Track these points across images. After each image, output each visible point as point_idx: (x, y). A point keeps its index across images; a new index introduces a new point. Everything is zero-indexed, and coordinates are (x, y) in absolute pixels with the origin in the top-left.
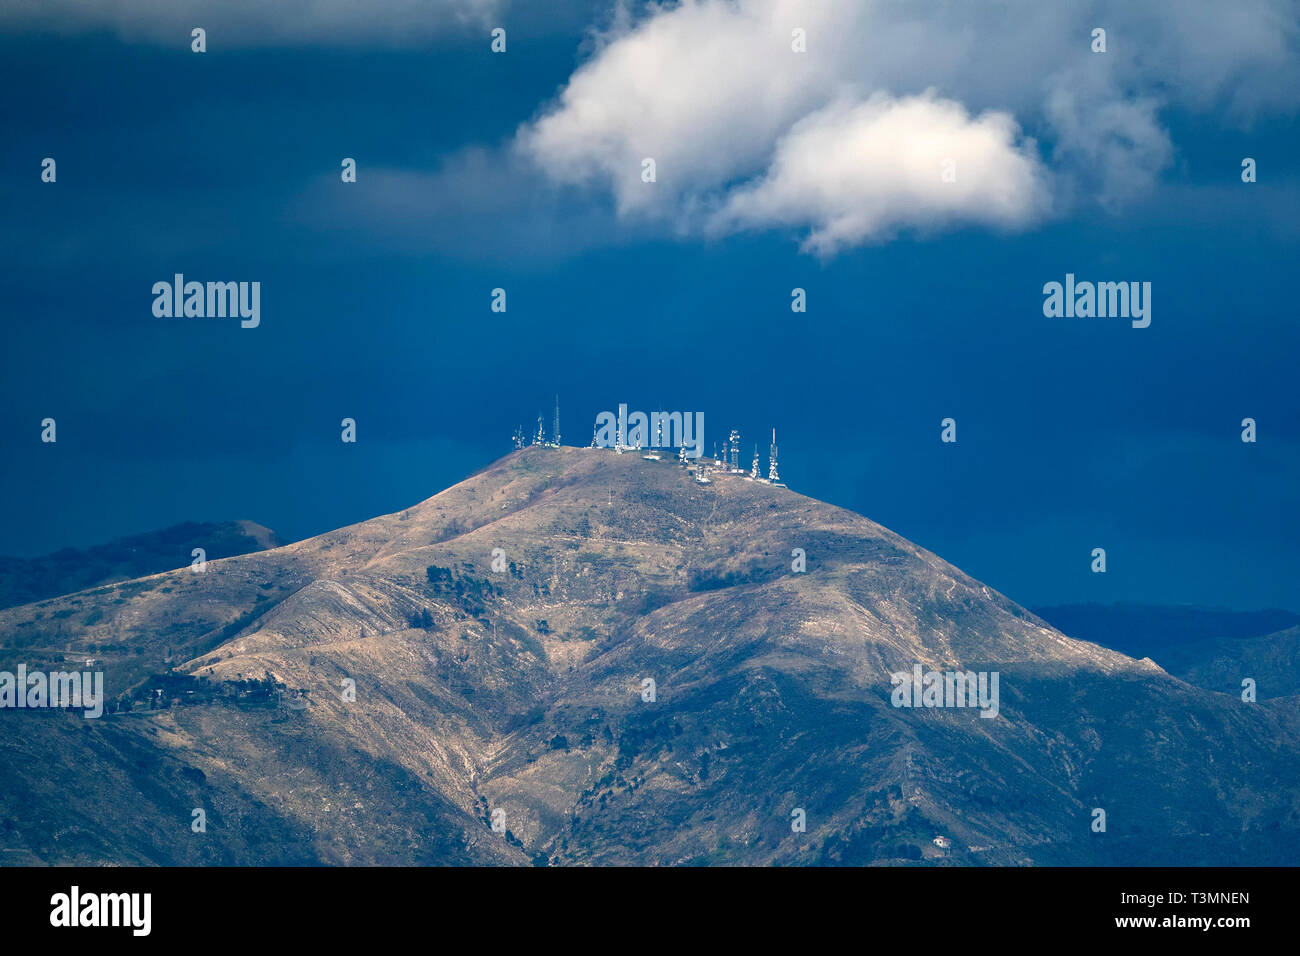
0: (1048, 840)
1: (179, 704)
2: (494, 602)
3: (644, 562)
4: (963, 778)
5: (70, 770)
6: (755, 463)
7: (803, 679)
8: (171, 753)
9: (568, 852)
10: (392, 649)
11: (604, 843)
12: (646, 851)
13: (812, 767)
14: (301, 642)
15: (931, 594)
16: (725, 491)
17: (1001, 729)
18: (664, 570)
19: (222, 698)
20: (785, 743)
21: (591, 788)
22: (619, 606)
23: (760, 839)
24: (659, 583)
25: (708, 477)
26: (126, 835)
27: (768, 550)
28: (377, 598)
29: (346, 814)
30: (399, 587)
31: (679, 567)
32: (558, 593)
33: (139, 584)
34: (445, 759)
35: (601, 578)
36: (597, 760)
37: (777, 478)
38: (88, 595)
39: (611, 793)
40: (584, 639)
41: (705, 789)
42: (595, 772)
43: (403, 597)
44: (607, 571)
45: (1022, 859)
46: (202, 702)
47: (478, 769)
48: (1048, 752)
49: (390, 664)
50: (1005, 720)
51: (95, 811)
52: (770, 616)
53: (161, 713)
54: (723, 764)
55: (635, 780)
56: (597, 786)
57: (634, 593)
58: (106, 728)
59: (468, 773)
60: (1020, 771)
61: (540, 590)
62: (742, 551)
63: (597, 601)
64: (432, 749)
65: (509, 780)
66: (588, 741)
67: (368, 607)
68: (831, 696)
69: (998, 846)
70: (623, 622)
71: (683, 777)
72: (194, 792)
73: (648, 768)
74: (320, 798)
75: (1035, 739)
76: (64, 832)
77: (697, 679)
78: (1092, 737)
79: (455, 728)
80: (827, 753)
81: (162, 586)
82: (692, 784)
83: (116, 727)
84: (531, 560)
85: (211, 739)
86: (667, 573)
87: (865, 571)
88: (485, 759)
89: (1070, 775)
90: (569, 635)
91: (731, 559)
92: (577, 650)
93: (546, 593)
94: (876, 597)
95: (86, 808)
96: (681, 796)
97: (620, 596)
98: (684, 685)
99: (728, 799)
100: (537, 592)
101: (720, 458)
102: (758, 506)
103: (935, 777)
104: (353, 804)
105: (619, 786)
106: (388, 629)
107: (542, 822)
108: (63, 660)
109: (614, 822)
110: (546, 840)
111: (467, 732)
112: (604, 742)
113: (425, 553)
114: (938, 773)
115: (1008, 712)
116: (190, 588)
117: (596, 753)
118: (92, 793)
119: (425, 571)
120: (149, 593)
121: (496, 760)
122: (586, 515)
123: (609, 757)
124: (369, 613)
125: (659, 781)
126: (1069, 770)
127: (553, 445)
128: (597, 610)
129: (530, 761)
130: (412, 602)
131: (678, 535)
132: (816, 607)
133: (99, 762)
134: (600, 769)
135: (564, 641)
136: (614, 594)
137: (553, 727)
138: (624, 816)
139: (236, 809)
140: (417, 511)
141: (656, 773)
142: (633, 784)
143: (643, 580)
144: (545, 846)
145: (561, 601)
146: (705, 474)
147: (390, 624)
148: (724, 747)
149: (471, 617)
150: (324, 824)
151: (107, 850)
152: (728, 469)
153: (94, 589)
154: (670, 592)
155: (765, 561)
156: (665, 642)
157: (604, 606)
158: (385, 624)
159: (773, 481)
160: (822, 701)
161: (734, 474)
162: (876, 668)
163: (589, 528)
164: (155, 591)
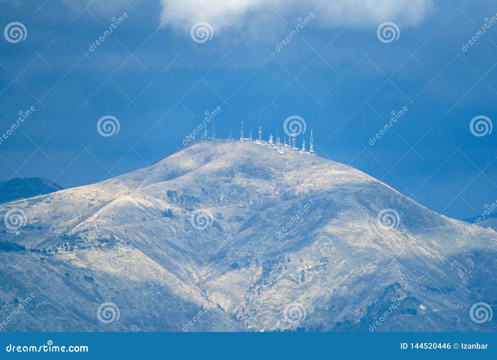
0: (462, 307)
1: (77, 249)
2: (197, 206)
3: (260, 188)
4: (422, 280)
5: (37, 277)
6: (304, 145)
7: (342, 237)
8: (77, 270)
9: (245, 313)
10: (157, 226)
11: (261, 309)
12: (280, 313)
13: (352, 275)
14: (119, 223)
15: (392, 200)
16: (291, 157)
17: (430, 259)
18: (268, 192)
19: (95, 246)
20: (338, 265)
21: (252, 285)
22: (251, 207)
23: (333, 307)
24: (267, 197)
25: (283, 151)
26: (66, 305)
27: (315, 182)
28: (147, 204)
29: (154, 296)
30: (156, 199)
31: (275, 190)
32: (224, 201)
33: (35, 200)
34: (185, 273)
35: (241, 195)
36: (253, 273)
37: (313, 151)
38: (13, 204)
39: (262, 287)
40: (238, 221)
41: (304, 285)
42: (253, 279)
43: (158, 204)
44: (244, 192)
45: (454, 315)
46: (86, 248)
47: (199, 278)
48: (452, 269)
49: (157, 232)
50: (431, 255)
51: (51, 295)
52: (323, 210)
53: (70, 253)
54: (311, 275)
55: (272, 282)
56: (255, 284)
57: (257, 201)
58: (49, 259)
59: (195, 280)
60: (442, 277)
61: (216, 200)
62: (303, 182)
63: (241, 205)
64: (179, 269)
65: (214, 283)
66: (248, 265)
67: (145, 208)
68: (356, 245)
69: (443, 309)
70: (254, 214)
71: (293, 280)
72: (90, 287)
73: (277, 276)
74: (142, 290)
75: (445, 263)
76: (40, 304)
77: (293, 238)
78: (470, 262)
79: (187, 260)
80: (358, 269)
81: (46, 200)
82: (298, 283)
83: (53, 259)
84: (210, 187)
85: (93, 264)
86: (270, 193)
87: (362, 190)
88: (202, 274)
89: (462, 278)
90: (230, 220)
91: (298, 186)
92: (235, 226)
93: (219, 201)
94: (369, 202)
95: (48, 294)
96: (293, 289)
97: (251, 203)
98: (287, 240)
99: (315, 290)
100: (215, 201)
101: (288, 143)
102: (307, 164)
103: (411, 279)
104: (156, 292)
105: (265, 284)
106: (154, 217)
107: (232, 301)
108: (6, 232)
109: (264, 300)
110: (234, 308)
111: (193, 262)
112: (255, 266)
113: (164, 185)
114: (411, 277)
115: (432, 251)
116: (58, 201)
117: (252, 270)
118: (49, 287)
119: (166, 192)
120: (40, 203)
121: (207, 274)
122: (232, 168)
123: (258, 272)
124: (146, 210)
125: (283, 282)
126: (461, 276)
127: (212, 138)
128: (241, 209)
129: (223, 274)
130: (162, 206)
131: (273, 176)
132: (344, 206)
133: (49, 273)
134: (255, 277)
135: (229, 222)
136: (249, 202)
137: (231, 259)
138: (269, 297)
139: (108, 295)
140: (155, 167)
141: (280, 279)
142: (271, 283)
143: (260, 196)
144: (234, 311)
145: (226, 205)
146: (282, 150)
147: (155, 215)
148: (310, 267)
149: (188, 212)
150: (145, 301)
151: (60, 312)
152: (291, 148)
153: (16, 202)
154: (273, 201)
155: (315, 187)
156: (276, 222)
157: (245, 207)
158: (152, 215)
159: (311, 153)
160: (352, 247)
161: (294, 150)
162: (375, 232)
163: (234, 173)
164: (43, 202)
